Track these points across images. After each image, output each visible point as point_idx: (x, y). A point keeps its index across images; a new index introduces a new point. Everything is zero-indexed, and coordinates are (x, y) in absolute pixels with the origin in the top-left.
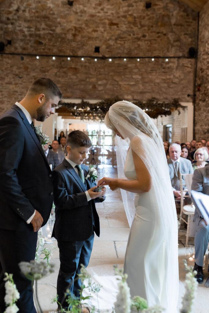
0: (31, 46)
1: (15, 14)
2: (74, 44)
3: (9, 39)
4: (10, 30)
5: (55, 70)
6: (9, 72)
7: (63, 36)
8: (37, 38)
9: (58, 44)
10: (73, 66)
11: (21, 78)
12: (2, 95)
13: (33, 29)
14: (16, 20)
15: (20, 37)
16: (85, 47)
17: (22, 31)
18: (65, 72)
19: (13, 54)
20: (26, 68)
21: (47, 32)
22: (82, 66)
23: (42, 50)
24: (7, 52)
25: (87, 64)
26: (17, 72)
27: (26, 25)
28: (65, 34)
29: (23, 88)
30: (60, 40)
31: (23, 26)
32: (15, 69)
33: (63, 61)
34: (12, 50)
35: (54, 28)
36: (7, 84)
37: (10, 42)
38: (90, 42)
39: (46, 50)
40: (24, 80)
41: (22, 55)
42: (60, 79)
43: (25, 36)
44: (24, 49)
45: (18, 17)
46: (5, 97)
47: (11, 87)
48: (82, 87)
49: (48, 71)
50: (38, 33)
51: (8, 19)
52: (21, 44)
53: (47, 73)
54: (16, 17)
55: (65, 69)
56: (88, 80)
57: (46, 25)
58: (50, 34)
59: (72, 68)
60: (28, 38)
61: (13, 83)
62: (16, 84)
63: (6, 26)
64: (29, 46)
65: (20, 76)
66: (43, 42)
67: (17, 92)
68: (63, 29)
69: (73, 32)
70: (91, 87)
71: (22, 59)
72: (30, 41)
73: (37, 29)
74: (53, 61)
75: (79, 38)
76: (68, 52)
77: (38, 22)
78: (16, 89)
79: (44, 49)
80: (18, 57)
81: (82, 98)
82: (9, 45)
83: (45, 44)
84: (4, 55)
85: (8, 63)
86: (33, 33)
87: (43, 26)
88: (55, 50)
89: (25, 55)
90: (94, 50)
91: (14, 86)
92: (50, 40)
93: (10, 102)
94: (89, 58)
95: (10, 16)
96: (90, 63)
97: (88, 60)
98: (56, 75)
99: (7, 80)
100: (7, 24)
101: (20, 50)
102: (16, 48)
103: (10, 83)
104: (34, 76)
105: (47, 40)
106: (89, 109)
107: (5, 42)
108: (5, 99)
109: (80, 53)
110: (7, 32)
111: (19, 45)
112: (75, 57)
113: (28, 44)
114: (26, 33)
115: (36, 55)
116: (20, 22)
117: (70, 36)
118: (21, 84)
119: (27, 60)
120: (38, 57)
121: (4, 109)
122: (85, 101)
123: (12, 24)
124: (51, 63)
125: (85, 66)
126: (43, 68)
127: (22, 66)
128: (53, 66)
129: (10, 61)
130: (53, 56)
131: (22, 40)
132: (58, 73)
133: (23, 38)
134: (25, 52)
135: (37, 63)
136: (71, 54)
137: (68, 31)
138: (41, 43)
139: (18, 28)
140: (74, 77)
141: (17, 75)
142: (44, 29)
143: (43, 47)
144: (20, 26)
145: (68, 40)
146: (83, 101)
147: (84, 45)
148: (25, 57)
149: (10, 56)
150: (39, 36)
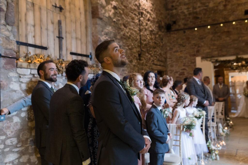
0: (191, 22)
1: (177, 2)
2: (225, 13)
3: (174, 20)
4: (174, 14)
5: (211, 36)
6: (175, 43)
7: (216, 8)
8: (195, 15)
9: (211, 15)
10: (226, 30)
11: (184, 46)
12: (172, 61)
13: (191, 9)
14: (178, 6)
15: (182, 17)
16: (235, 13)
17: (183, 12)
18: (219, 36)
19: (177, 30)
20: (188, 39)
21: (202, 8)
22: (234, 29)
23: (199, 23)
24: (173, 30)
25: (238, 26)
26: (181, 43)
27: (186, 7)
28: (217, 6)
29: (186, 54)
30: (213, 12)
31: (184, 9)
32: (179, 41)
33: (217, 27)
34: (177, 27)
35: (207, 4)
36: (175, 52)
37: (175, 22)
38: (240, 8)
39: (202, 22)
40: (187, 48)
41: (184, 30)
42: (216, 42)
43: (185, 15)
44: (185, 25)
45: (180, 3)
46: (174, 62)
47: (178, 54)
48: (236, 45)
49: (205, 38)
50: (195, 11)
51: (173, 6)
52: (183, 22)
53: (204, 40)
54: (178, 4)
55: (219, 34)
56: (240, 39)
57: (201, 3)
58: (205, 9)
59: (225, 32)
60: (188, 16)
61: (179, 51)
62: (181, 51)
63: (171, 12)
64: (189, 22)
65: (184, 45)
66: (200, 16)
67: (182, 57)
68: (214, 3)
69: (224, 3)
70: (244, 44)
71: (185, 32)
72: (189, 18)
73: (194, 8)
74: (209, 29)
75: (229, 7)
76: (221, 20)
77: (195, 2)
78: (181, 55)
79: (200, 22)
80: (181, 32)
81: (236, 54)
82: (174, 25)
83: (201, 18)
84: (172, 32)
85: (174, 37)
86: (191, 12)
87: (199, 4)
88: (210, 21)
89: (186, 29)
90: (244, 13)
91: (179, 53)
92: (205, 14)
93: (177, 65)
94: (239, 21)
95: (174, 4)
96: (241, 25)
97: (239, 23)
98: (212, 40)
99: (175, 49)
100: (172, 10)
101: (182, 26)
102: (179, 26)
103: (177, 51)
104: (194, 44)
105: (203, 15)
106: (244, 63)
107: (171, 23)
108: (174, 63)
109: (231, 19)
110: (172, 16)
111: (181, 23)
112: (227, 22)
113: (188, 20)
114: (186, 13)
115: (195, 28)
116: (181, 6)
117: (221, 7)
118: (185, 51)
119: (188, 32)
120: (196, 29)
121: (173, 71)
122: (239, 56)
123: (176, 9)
124: (207, 31)
125: (237, 28)
126: (201, 36)
127: (184, 37)
128: (209, 33)
129: (176, 36)
130: (208, 26)
131: (183, 19)
132: (213, 38)
133: (184, 17)
134: (186, 27)
135: (196, 33)
136: (223, 21)
137: (219, 3)
138: (197, 18)
139: (180, 11)
140: (228, 38)
141: (181, 45)
142: (199, 7)
143: (200, 21)
144: (181, 9)
145: (220, 10)
146: (237, 57)
147: (234, 12)
148: (186, 31)
149: (176, 32)
150: (196, 13)
